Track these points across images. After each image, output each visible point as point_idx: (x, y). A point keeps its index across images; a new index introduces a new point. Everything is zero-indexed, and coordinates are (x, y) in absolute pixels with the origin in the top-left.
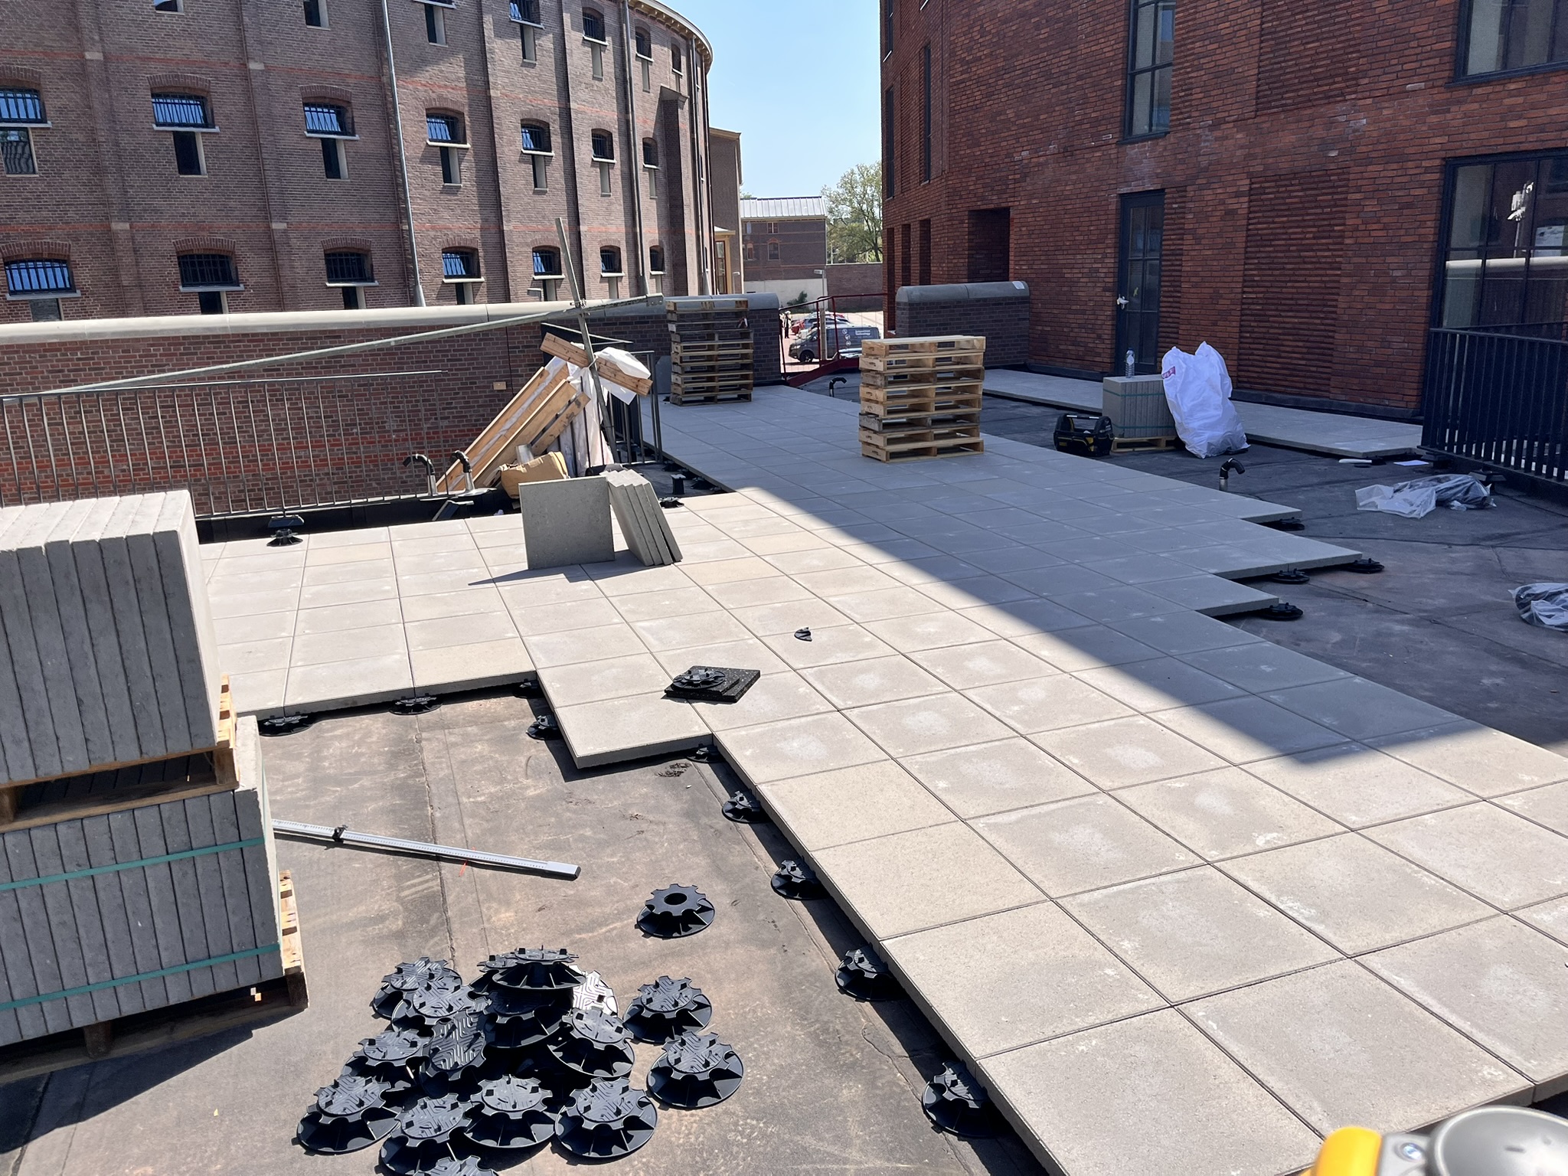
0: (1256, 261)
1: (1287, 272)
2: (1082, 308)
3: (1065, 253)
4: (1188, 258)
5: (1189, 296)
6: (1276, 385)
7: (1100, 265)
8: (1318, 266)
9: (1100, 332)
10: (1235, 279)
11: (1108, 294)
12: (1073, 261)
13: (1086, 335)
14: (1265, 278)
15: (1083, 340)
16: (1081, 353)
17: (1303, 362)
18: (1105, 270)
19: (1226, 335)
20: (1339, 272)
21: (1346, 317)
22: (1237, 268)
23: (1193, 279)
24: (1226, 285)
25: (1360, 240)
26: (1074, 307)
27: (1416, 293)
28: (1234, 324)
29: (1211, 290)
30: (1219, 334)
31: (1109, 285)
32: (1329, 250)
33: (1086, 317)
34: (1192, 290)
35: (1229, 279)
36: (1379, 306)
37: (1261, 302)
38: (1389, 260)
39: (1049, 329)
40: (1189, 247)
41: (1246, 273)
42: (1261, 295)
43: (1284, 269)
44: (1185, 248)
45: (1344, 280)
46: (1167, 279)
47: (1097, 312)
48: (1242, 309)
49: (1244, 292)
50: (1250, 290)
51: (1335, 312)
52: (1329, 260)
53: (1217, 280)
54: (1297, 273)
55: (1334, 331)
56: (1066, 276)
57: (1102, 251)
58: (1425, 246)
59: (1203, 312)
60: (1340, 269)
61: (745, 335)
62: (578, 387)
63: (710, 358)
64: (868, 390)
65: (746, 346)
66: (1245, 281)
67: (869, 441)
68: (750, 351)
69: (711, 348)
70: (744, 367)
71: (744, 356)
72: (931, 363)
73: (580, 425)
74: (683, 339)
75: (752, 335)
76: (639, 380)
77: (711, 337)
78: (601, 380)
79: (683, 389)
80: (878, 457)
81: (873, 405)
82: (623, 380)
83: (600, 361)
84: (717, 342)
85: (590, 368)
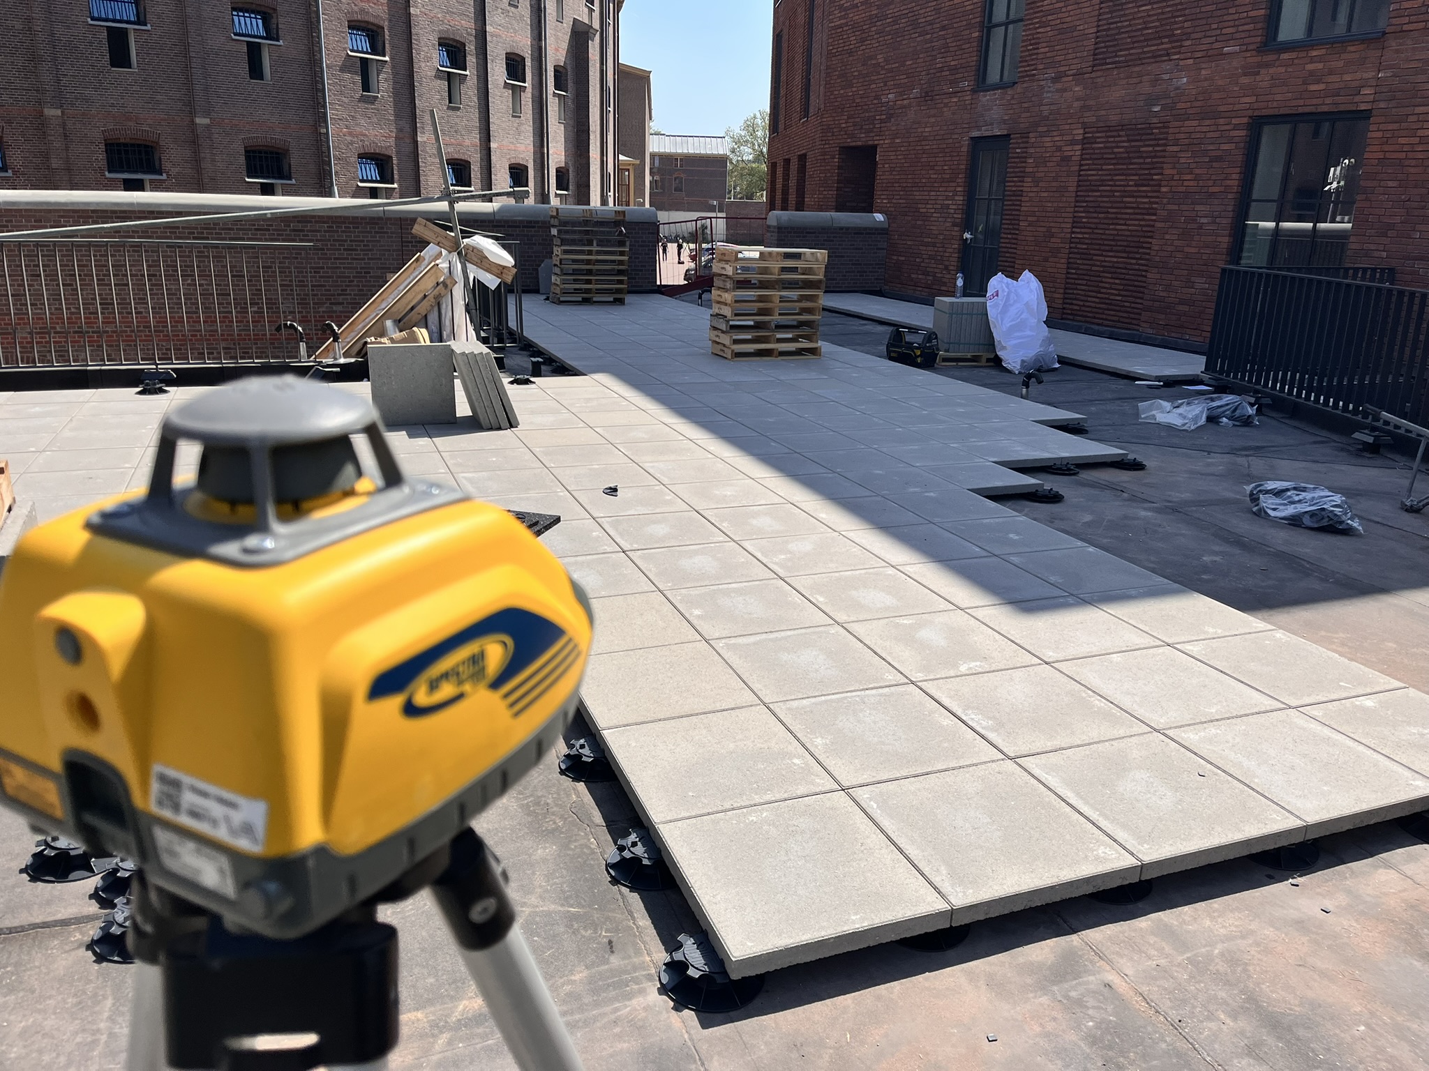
0: (1085, 204)
1: (1110, 216)
2: (933, 240)
3: (921, 189)
4: (1027, 199)
5: (1025, 233)
6: (1095, 318)
7: (951, 202)
8: (1136, 211)
9: (947, 263)
10: (1066, 220)
11: (956, 229)
12: (927, 197)
13: (935, 266)
14: (1091, 220)
15: (932, 270)
16: (929, 282)
17: (1120, 298)
18: (954, 207)
19: (1055, 270)
20: (1154, 218)
21: (1157, 259)
22: (1068, 210)
23: (1029, 219)
24: (1058, 225)
25: (1174, 189)
26: (926, 240)
27: (1219, 239)
28: (1063, 261)
29: (1044, 229)
30: (1049, 270)
31: (958, 221)
32: (1147, 197)
33: (936, 249)
34: (1028, 229)
35: (1061, 220)
36: (1186, 249)
37: (1087, 241)
38: (1198, 208)
39: (903, 259)
40: (1029, 189)
41: (1075, 214)
42: (1087, 236)
43: (1108, 212)
44: (1025, 189)
45: (1158, 225)
46: (1008, 217)
47: (946, 246)
48: (1071, 248)
49: (1074, 233)
50: (1078, 230)
51: (1149, 254)
52: (1147, 206)
53: (1050, 219)
54: (1119, 216)
55: (1146, 271)
56: (921, 210)
57: (953, 189)
58: (1230, 196)
59: (1037, 248)
60: (1155, 215)
61: (622, 244)
62: (446, 271)
63: (588, 262)
64: (719, 293)
65: (622, 253)
66: (1074, 222)
67: (717, 340)
68: (625, 258)
69: (590, 253)
70: (620, 272)
71: (621, 263)
72: (776, 271)
73: (447, 306)
74: (564, 242)
75: (628, 243)
76: (504, 267)
77: (590, 243)
78: (469, 265)
79: (561, 289)
80: (725, 355)
81: (722, 307)
82: (488, 266)
83: (467, 247)
84: (595, 248)
85: (458, 254)
